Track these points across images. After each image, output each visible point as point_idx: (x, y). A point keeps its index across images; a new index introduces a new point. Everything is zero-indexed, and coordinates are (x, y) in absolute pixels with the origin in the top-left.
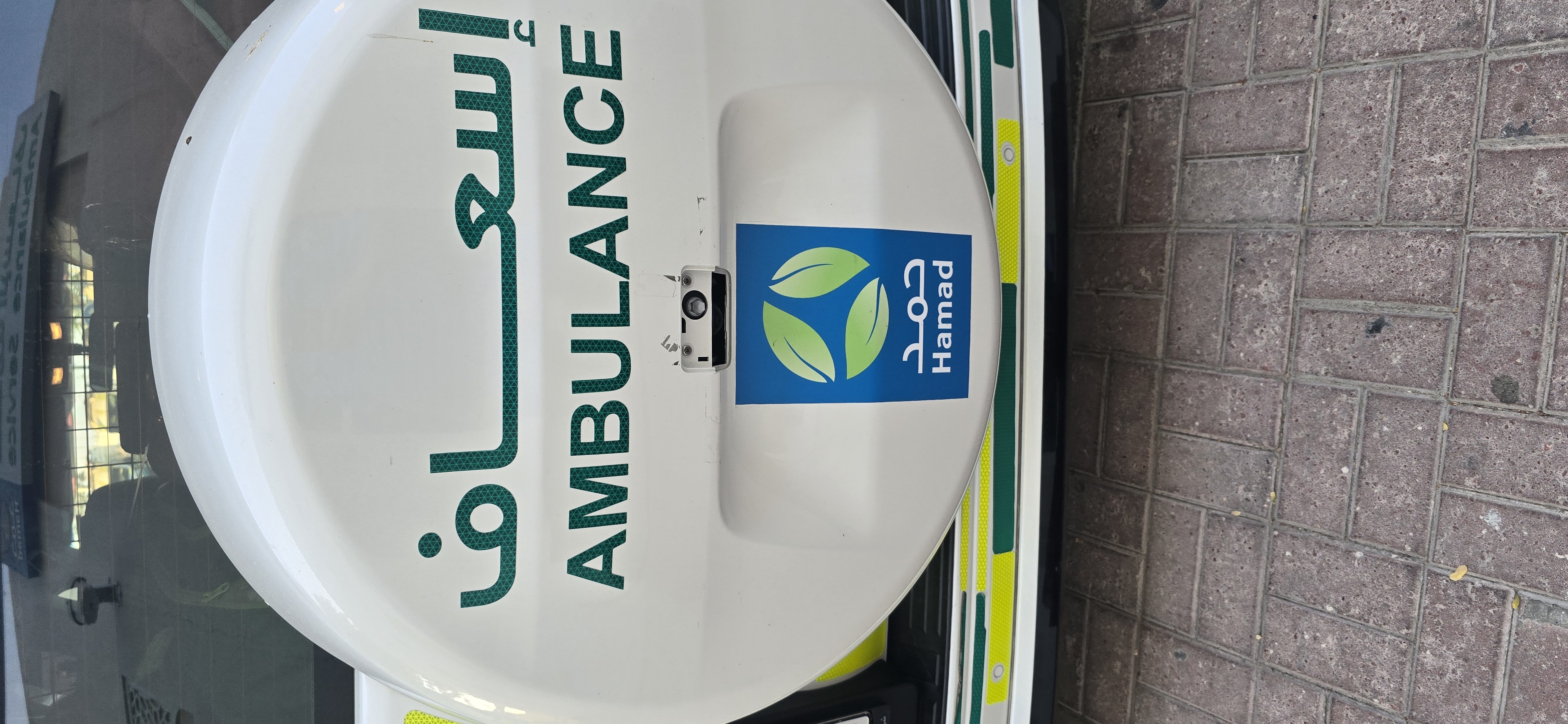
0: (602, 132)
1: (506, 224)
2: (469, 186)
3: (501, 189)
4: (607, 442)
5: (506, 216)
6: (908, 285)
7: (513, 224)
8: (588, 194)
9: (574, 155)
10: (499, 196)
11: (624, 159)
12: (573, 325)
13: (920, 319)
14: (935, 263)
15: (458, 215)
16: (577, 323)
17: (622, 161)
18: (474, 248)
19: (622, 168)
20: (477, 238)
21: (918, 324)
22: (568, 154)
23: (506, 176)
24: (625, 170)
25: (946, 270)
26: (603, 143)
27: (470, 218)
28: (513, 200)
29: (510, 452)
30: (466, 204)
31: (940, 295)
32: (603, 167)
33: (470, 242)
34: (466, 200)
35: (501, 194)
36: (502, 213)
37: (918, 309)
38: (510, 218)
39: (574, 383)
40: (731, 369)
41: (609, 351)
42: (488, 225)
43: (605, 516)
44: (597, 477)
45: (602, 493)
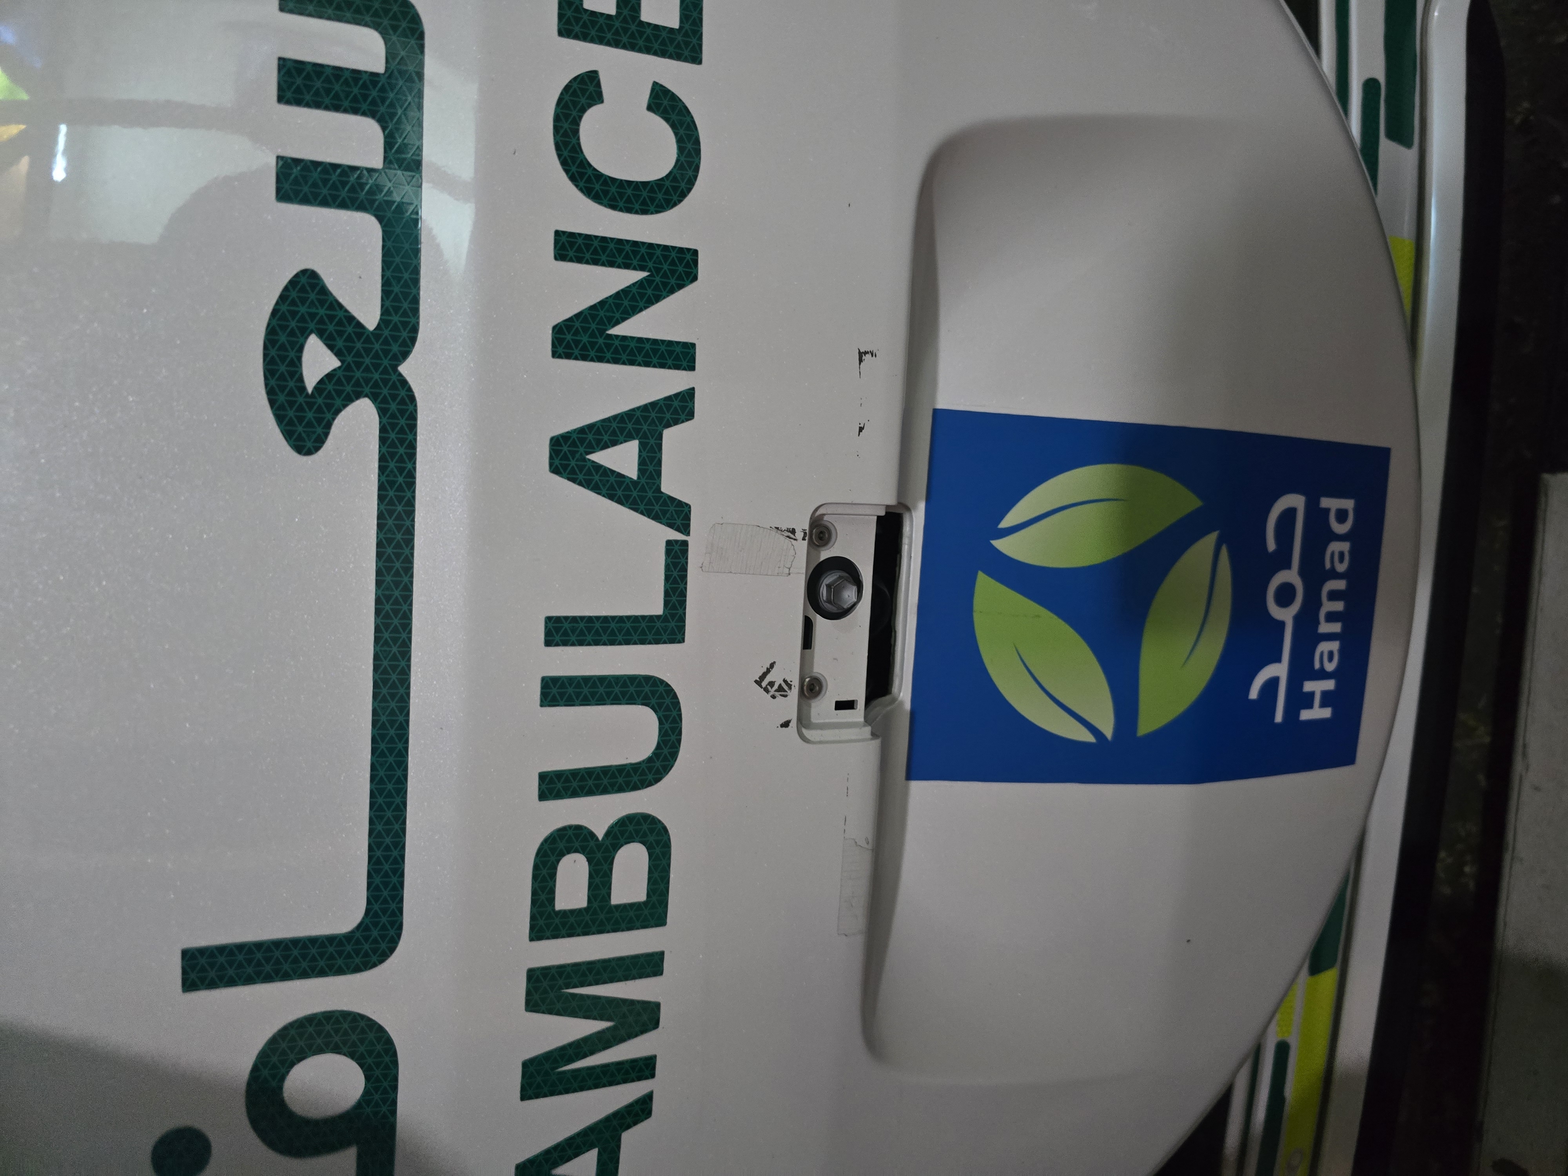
0: (645, 184)
1: (394, 397)
2: (303, 301)
3: (385, 311)
4: (617, 907)
5: (394, 377)
6: (1271, 545)
7: (412, 399)
8: (602, 332)
9: (572, 235)
10: (378, 327)
11: (695, 252)
12: (548, 643)
13: (1286, 615)
14: (1326, 502)
15: (270, 372)
16: (557, 638)
17: (688, 257)
18: (309, 453)
19: (688, 274)
20: (319, 430)
21: (1282, 624)
22: (557, 233)
23: (399, 279)
24: (695, 279)
25: (1342, 516)
26: (645, 212)
27: (301, 379)
28: (413, 340)
29: (383, 937)
30: (292, 344)
31: (1328, 565)
32: (642, 268)
33: (300, 438)
34: (292, 334)
35: (384, 322)
36: (385, 371)
37: (1285, 595)
38: (404, 382)
39: (543, 777)
41: (631, 701)
42: (349, 400)
43: (605, 1068)
44: (590, 985)
45: (601, 1018)
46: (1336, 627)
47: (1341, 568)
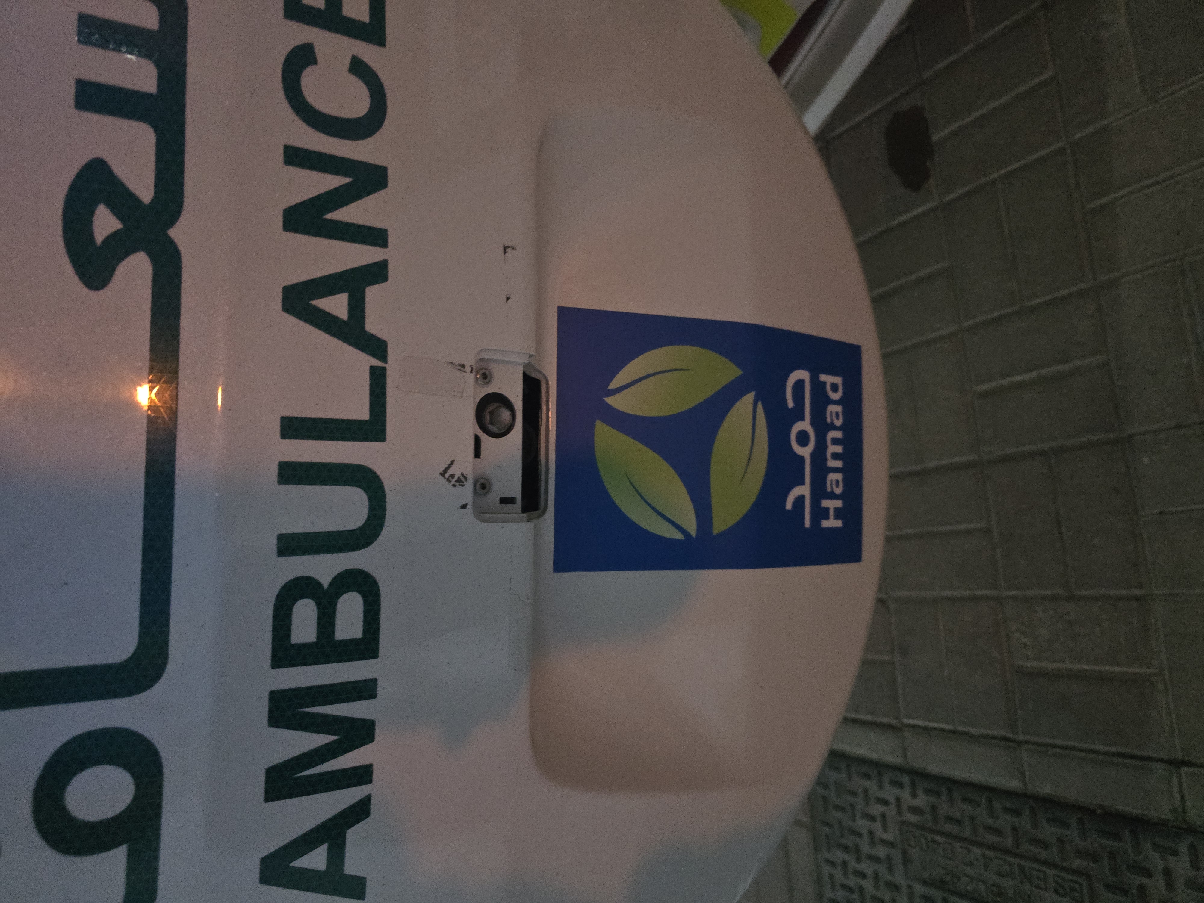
0: (348, 120)
1: (164, 252)
2: (95, 179)
3: (157, 191)
4: (341, 642)
5: (164, 238)
6: (791, 404)
7: (178, 254)
8: (320, 216)
9: (296, 149)
10: (152, 202)
11: (386, 169)
12: (283, 437)
13: (805, 452)
14: (823, 378)
15: (68, 229)
16: (290, 433)
17: (381, 171)
18: (97, 289)
19: (381, 183)
20: (106, 273)
21: (802, 459)
22: (286, 146)
23: (167, 169)
24: (386, 186)
25: (835, 388)
26: (349, 138)
27: (91, 236)
28: (179, 212)
29: (152, 666)
30: (85, 209)
31: (829, 421)
32: (348, 176)
33: (90, 277)
34: (86, 202)
35: (157, 199)
36: (157, 233)
37: (803, 439)
38: (172, 242)
39: (280, 538)
40: (549, 517)
41: (347, 483)
42: (128, 252)
43: (332, 774)
44: (320, 705)
45: (329, 733)
46: (838, 464)
47: (838, 423)
